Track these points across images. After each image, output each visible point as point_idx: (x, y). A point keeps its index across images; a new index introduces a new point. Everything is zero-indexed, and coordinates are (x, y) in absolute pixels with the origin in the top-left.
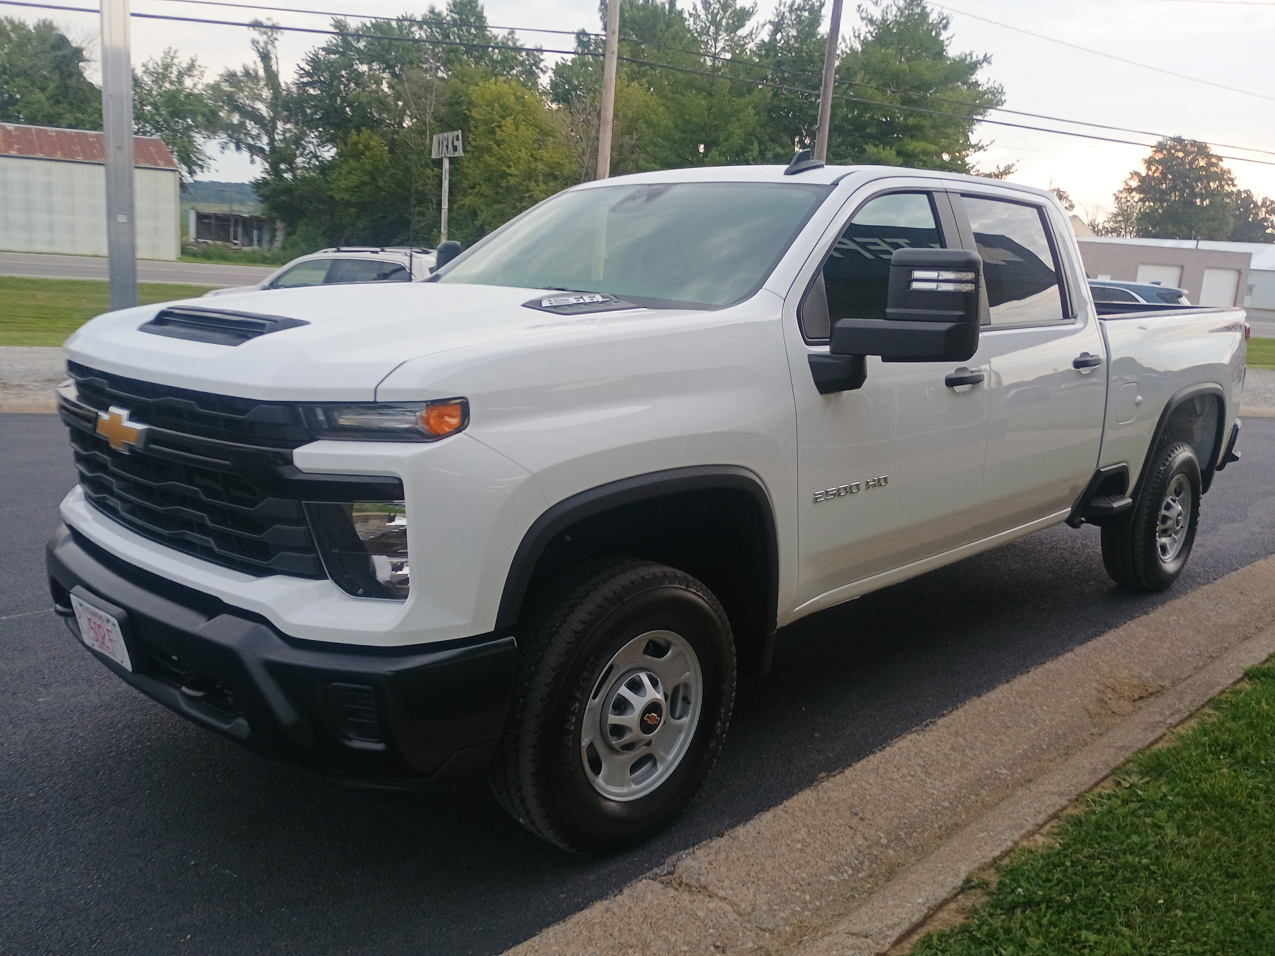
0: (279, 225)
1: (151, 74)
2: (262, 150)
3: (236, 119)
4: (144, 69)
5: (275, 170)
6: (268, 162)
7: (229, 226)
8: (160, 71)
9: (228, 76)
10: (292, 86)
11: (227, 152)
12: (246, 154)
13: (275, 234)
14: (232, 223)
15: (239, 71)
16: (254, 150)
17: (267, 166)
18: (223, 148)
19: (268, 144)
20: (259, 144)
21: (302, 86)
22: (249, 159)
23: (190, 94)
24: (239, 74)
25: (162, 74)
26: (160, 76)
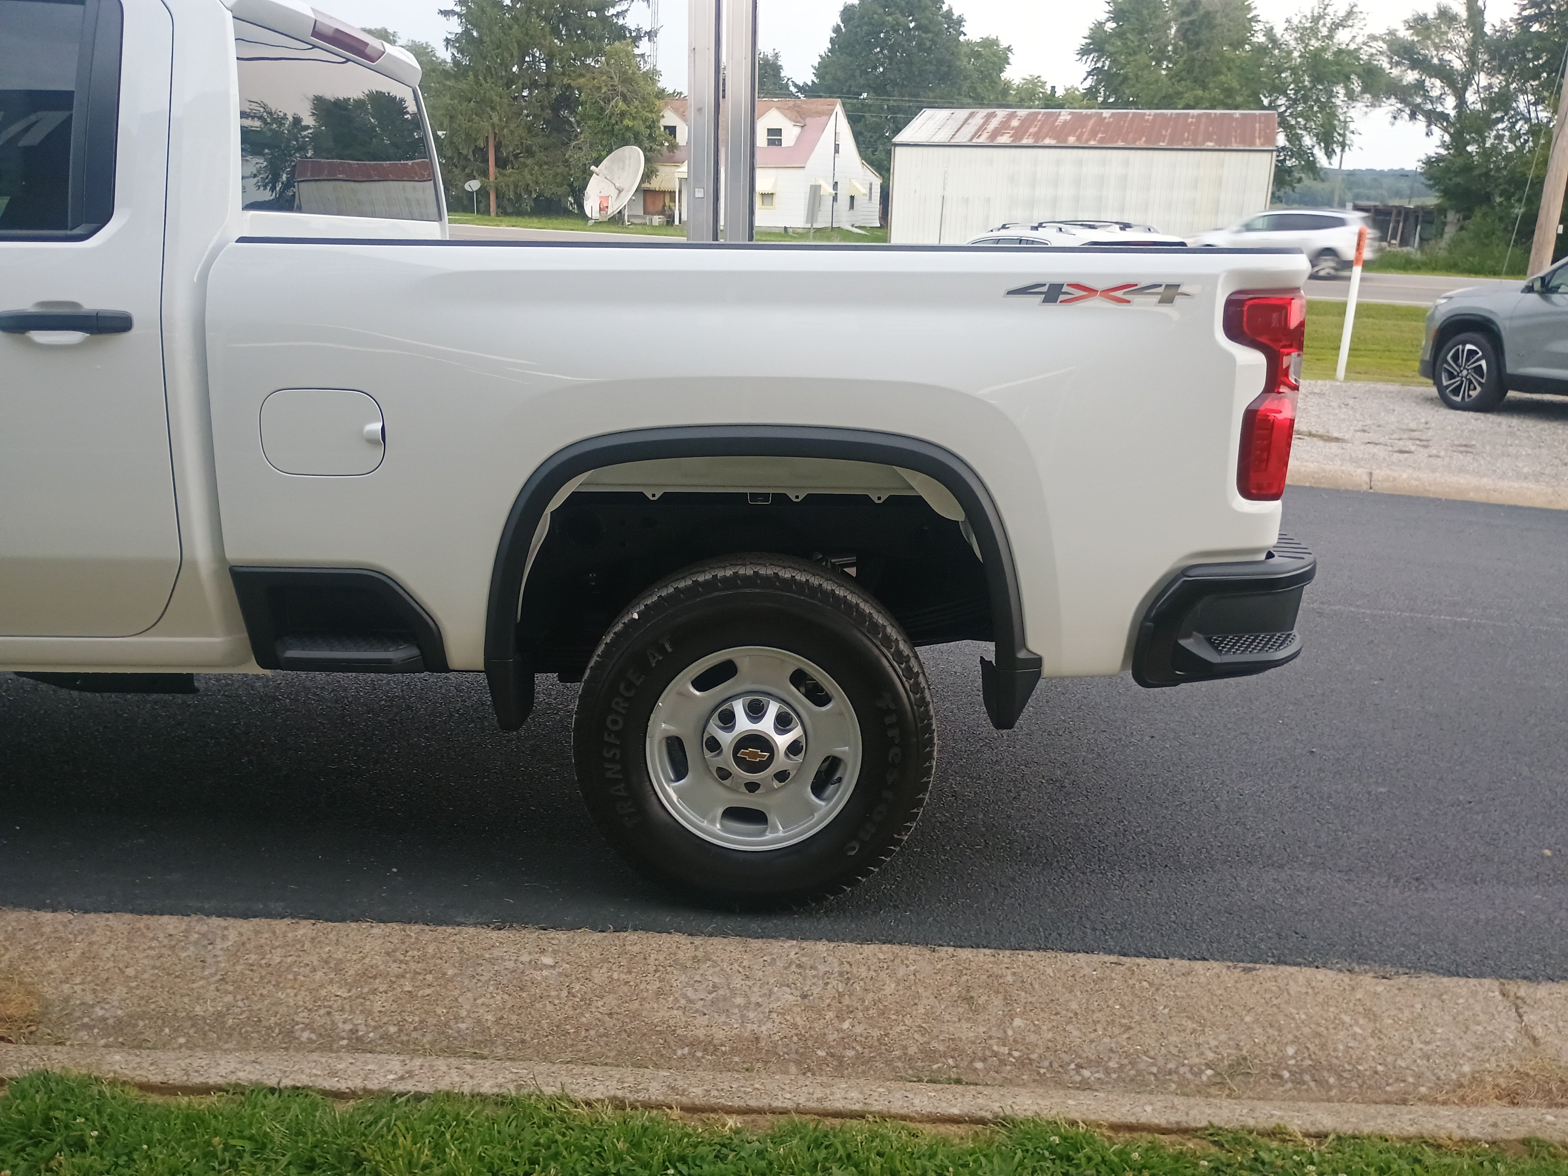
0: (1451, 216)
1: (1295, 30)
2: (1444, 117)
3: (1411, 76)
4: (1286, 25)
5: (1458, 142)
6: (1449, 133)
7: (1389, 221)
8: (1308, 25)
9: (1415, 20)
10: (1511, 24)
11: (1399, 122)
12: (1421, 123)
13: (1443, 230)
14: (1393, 218)
15: (1431, 13)
16: (1434, 118)
17: (1447, 138)
18: (1395, 118)
19: (1455, 108)
20: (1440, 109)
21: (1524, 23)
22: (1425, 130)
23: (1340, 51)
24: (1431, 16)
25: (1311, 28)
26: (1305, 33)
